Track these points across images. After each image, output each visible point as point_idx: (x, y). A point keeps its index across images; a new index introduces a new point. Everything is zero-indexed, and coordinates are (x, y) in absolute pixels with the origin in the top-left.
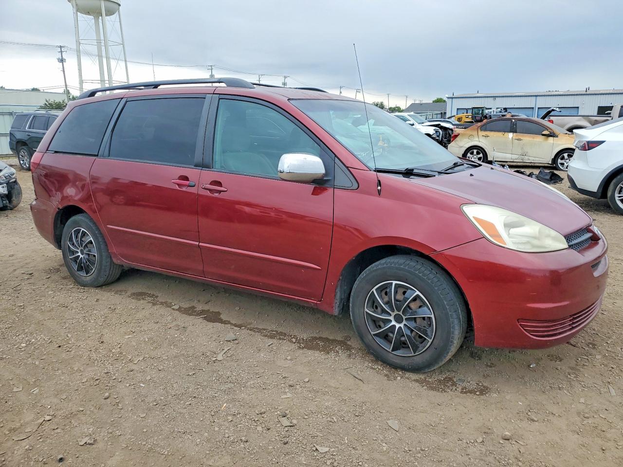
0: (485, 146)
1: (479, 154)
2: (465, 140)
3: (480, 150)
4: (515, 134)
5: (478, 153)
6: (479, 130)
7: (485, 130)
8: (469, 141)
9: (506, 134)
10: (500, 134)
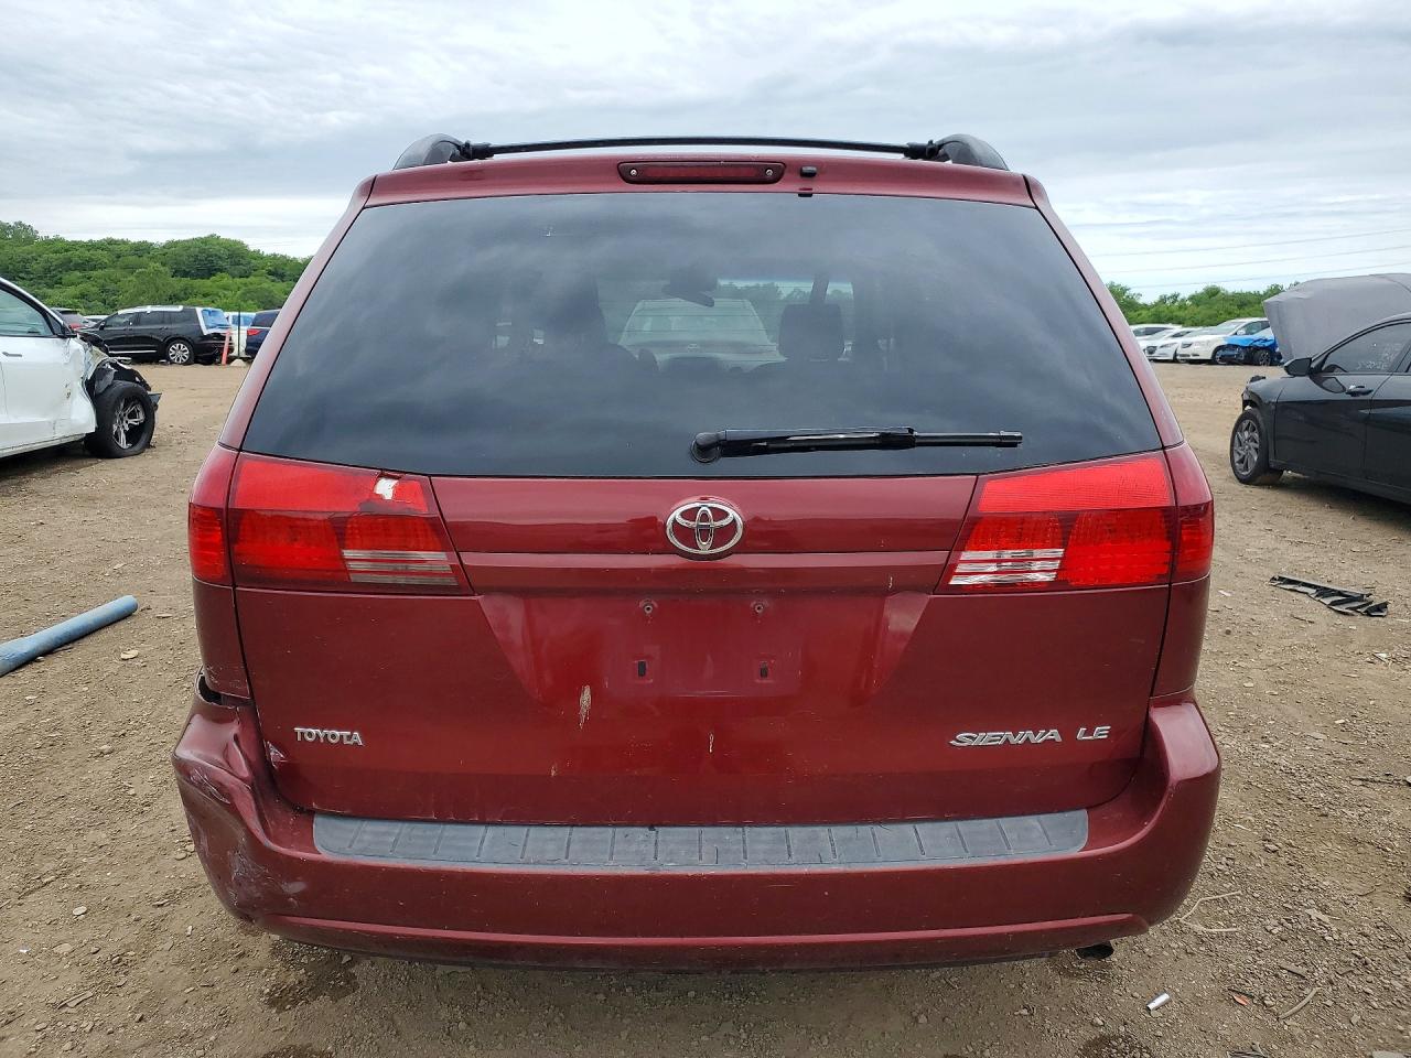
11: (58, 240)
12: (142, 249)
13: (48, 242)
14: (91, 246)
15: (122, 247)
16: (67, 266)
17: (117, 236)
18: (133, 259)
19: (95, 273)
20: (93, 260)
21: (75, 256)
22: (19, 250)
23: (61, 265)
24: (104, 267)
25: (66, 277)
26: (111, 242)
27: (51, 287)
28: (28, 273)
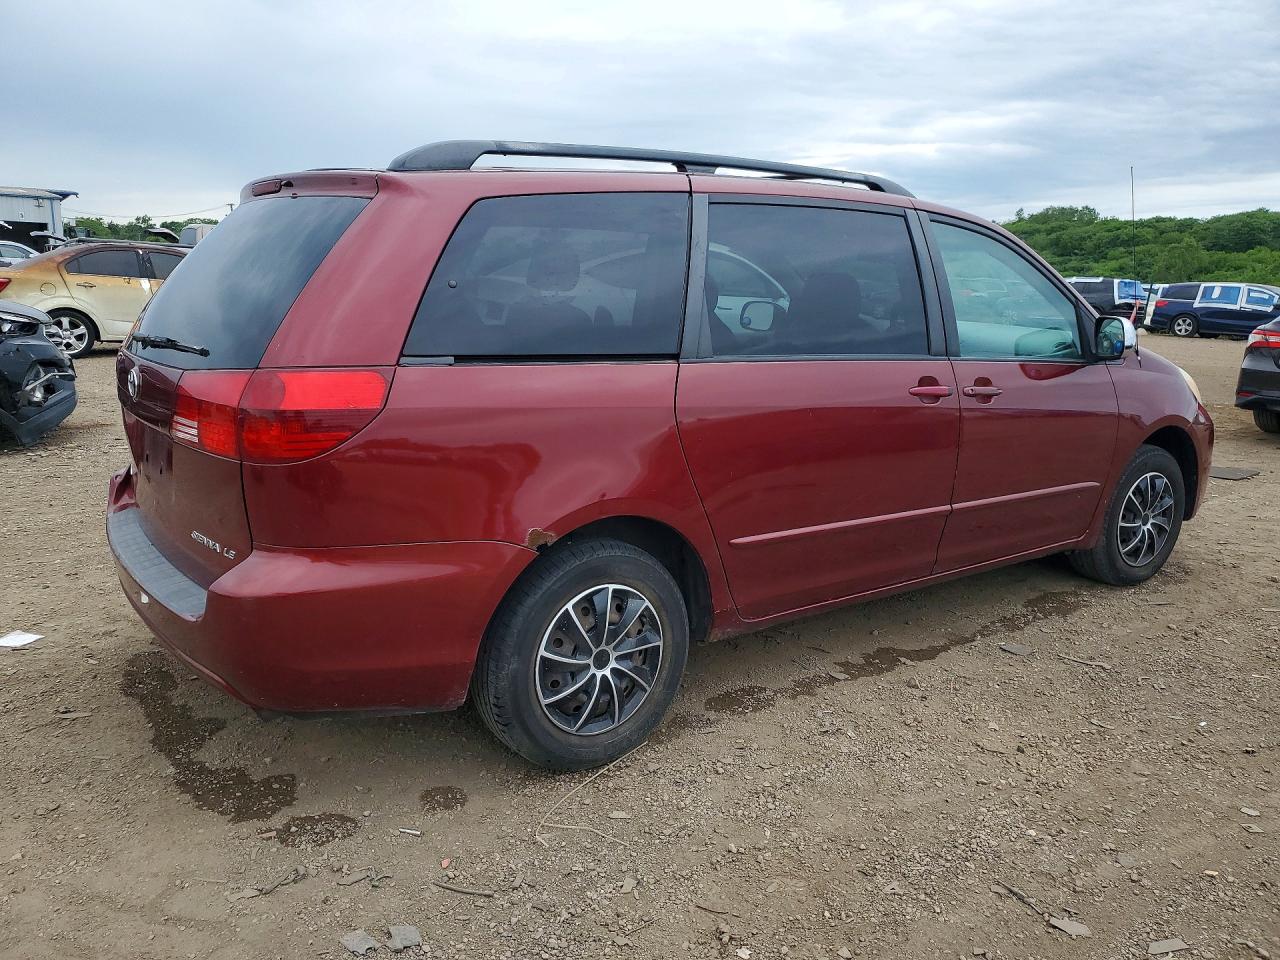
0: (90, 308)
1: (77, 327)
2: (30, 294)
3: (78, 317)
4: (153, 281)
5: (74, 326)
6: (64, 273)
7: (80, 271)
8: (45, 297)
9: (134, 281)
10: (120, 281)
11: (1114, 220)
12: (1187, 225)
13: (1105, 222)
14: (1142, 224)
15: (1168, 224)
16: (1115, 242)
17: (1164, 215)
18: (1175, 235)
19: (1137, 248)
20: (1139, 237)
21: (1123, 234)
22: (1078, 230)
23: (1109, 243)
24: (1146, 242)
25: (1111, 253)
26: (1159, 220)
27: (1097, 261)
28: (1082, 249)
